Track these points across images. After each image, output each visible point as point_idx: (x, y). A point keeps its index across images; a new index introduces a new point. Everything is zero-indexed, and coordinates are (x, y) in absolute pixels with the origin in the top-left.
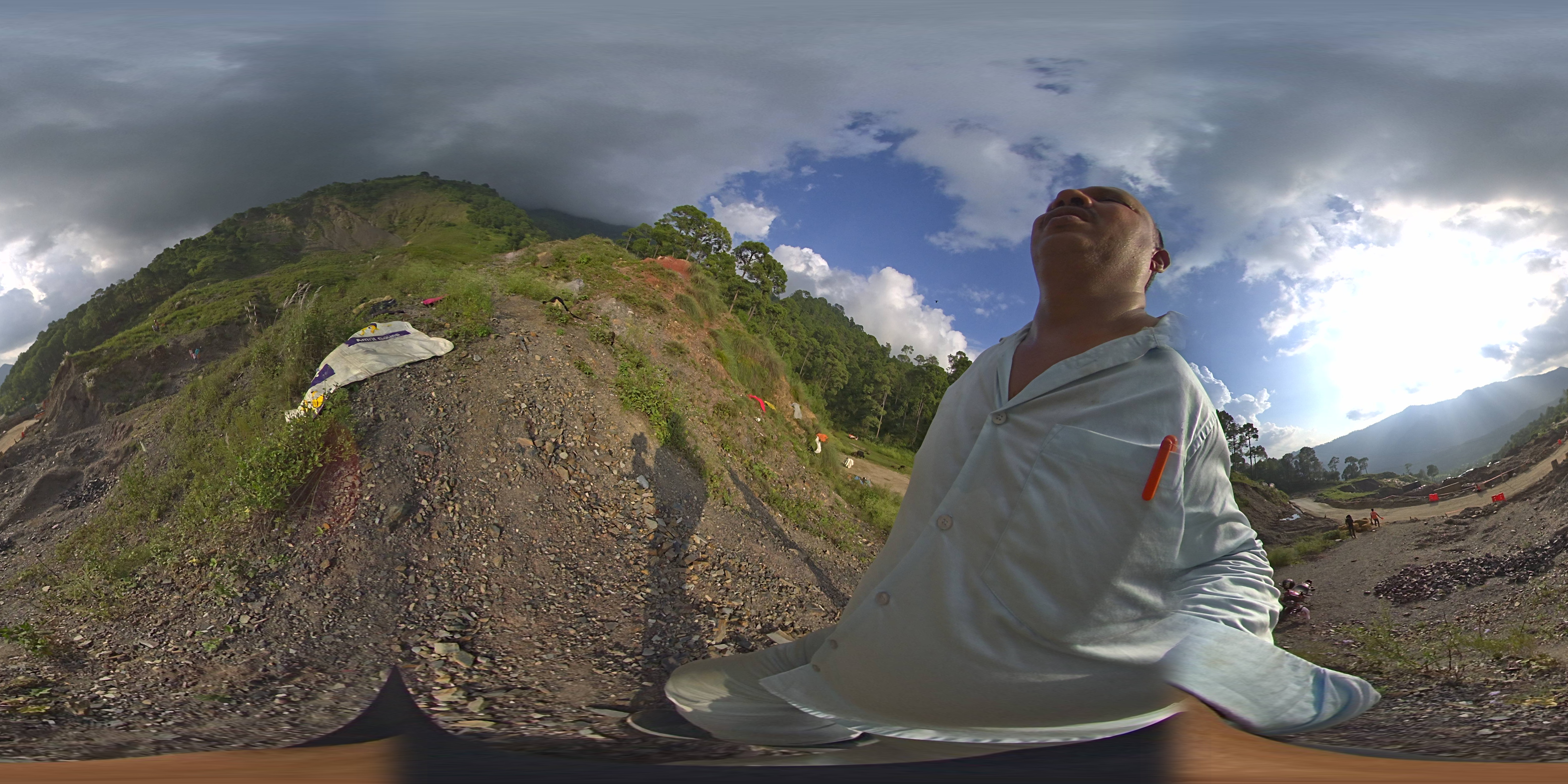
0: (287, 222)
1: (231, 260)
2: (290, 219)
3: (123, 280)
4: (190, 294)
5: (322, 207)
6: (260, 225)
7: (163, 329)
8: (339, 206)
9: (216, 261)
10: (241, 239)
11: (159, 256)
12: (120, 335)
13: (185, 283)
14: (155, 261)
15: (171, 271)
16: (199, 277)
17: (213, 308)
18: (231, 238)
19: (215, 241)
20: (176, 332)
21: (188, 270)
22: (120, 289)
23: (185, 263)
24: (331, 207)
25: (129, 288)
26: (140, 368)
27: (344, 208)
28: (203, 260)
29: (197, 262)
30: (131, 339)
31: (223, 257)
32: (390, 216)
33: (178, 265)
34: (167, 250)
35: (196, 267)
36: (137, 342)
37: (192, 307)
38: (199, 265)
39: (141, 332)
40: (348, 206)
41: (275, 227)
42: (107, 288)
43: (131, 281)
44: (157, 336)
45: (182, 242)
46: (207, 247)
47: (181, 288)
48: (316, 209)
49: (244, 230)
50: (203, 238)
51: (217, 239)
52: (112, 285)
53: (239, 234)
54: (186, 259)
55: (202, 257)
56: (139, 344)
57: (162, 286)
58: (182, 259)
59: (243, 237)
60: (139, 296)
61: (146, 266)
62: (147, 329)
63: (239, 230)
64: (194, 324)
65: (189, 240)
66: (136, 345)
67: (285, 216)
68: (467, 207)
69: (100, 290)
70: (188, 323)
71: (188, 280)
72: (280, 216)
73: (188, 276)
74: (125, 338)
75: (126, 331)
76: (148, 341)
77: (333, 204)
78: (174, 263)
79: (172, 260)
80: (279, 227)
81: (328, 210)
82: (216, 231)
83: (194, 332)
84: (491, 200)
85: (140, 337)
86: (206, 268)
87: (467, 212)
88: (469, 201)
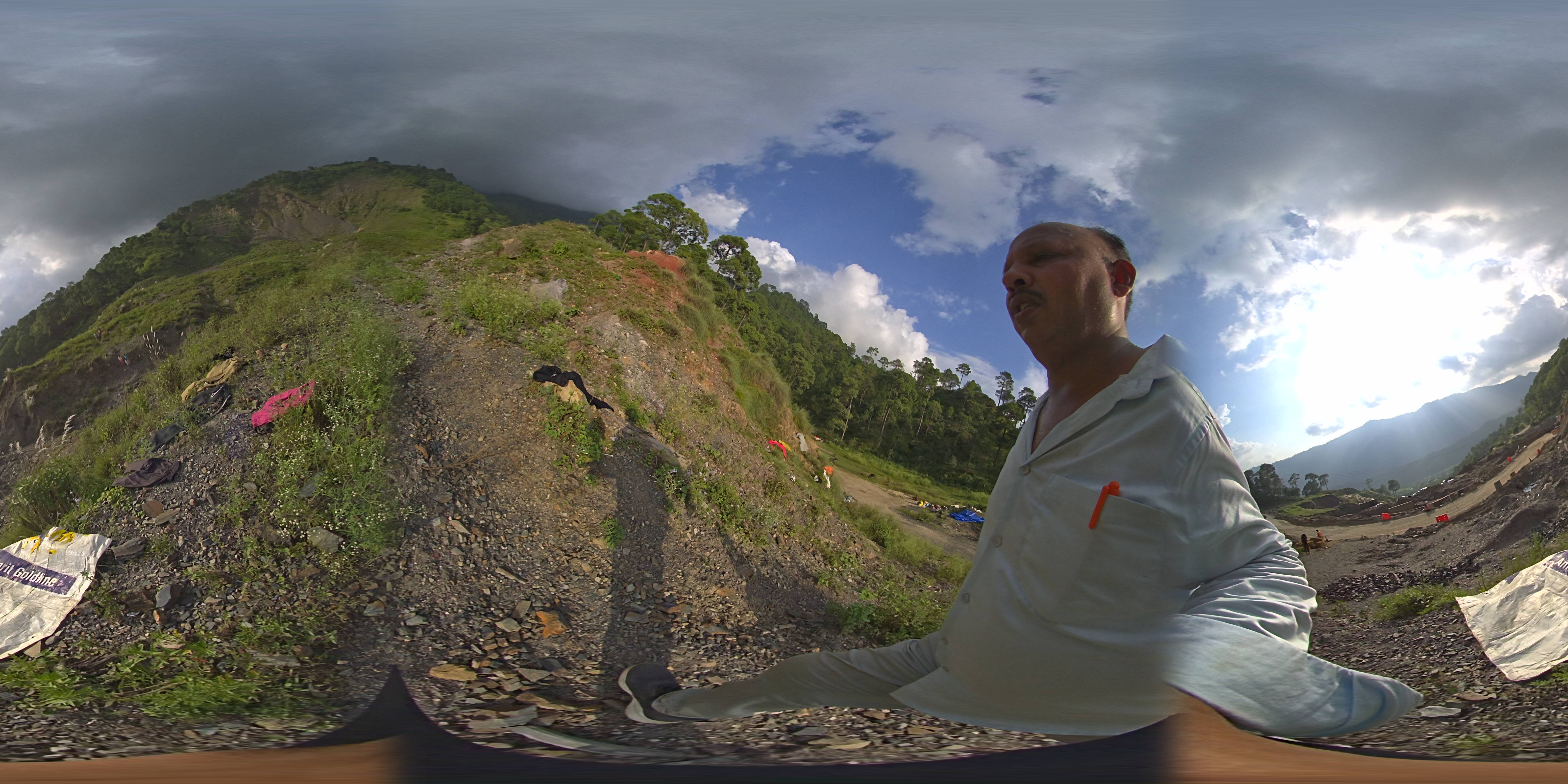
0: (233, 213)
1: (178, 255)
2: (236, 210)
3: (71, 283)
4: (135, 295)
5: (269, 196)
6: (206, 218)
7: (105, 336)
8: (286, 194)
9: (162, 257)
10: (187, 233)
11: (106, 256)
12: (64, 345)
13: (133, 281)
14: (102, 261)
15: (117, 270)
16: (148, 274)
17: (155, 310)
18: (177, 232)
19: (160, 237)
20: (116, 340)
21: (136, 268)
22: (69, 293)
23: (132, 261)
24: (278, 196)
25: (77, 291)
26: (79, 382)
27: (292, 197)
28: (150, 257)
29: (145, 259)
30: (73, 349)
31: (170, 253)
32: (340, 203)
33: (125, 264)
34: (113, 249)
35: (143, 265)
36: (78, 353)
37: (136, 309)
38: (146, 263)
39: (83, 341)
40: (296, 194)
41: (221, 219)
42: (57, 292)
43: (79, 284)
44: (98, 345)
45: (127, 240)
46: (152, 244)
47: (130, 287)
48: (262, 199)
49: (189, 224)
50: (148, 235)
51: (163, 235)
52: (62, 288)
53: (184, 228)
54: (132, 258)
55: (148, 254)
56: (80, 355)
57: (110, 286)
58: (129, 258)
59: (189, 231)
60: (88, 298)
61: (94, 268)
62: (90, 337)
63: (184, 224)
64: (134, 330)
65: (135, 238)
66: (77, 357)
67: (231, 208)
68: (422, 191)
69: (50, 294)
70: (129, 329)
71: (136, 279)
72: (226, 207)
73: (136, 274)
74: (66, 349)
75: (71, 340)
76: (88, 351)
77: (279, 192)
78: (120, 262)
79: (119, 259)
80: (225, 218)
81: (276, 200)
82: (161, 226)
83: (133, 339)
84: (448, 184)
85: (81, 347)
86: (153, 265)
87: (423, 197)
88: (424, 186)
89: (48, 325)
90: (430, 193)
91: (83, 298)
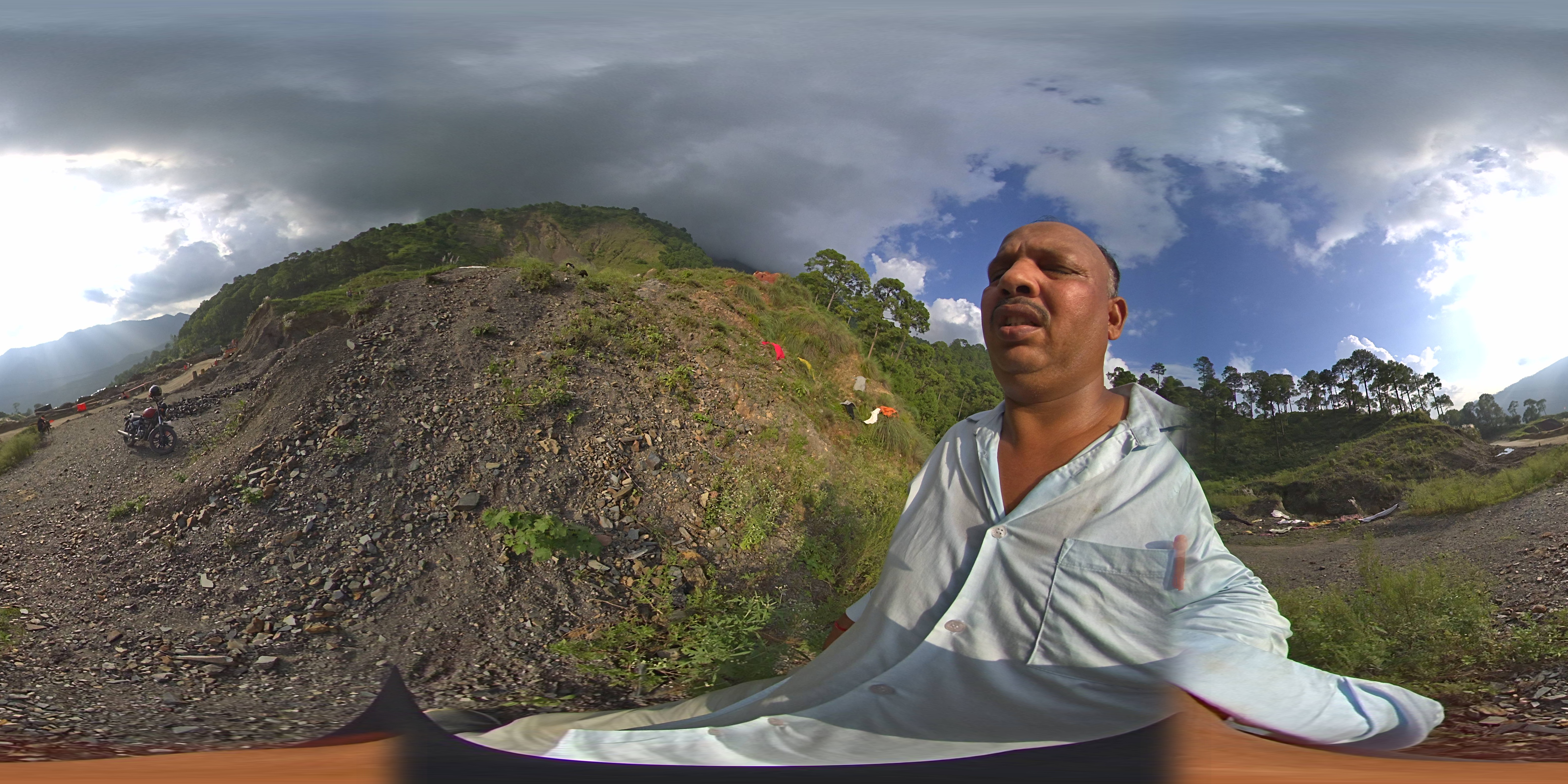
0: (498, 229)
2: (503, 227)
3: (319, 249)
5: (536, 222)
6: (472, 227)
7: (356, 296)
8: (552, 225)
9: (418, 250)
10: (450, 235)
11: (363, 234)
12: (316, 294)
14: (358, 237)
15: (371, 250)
16: (398, 261)
18: (441, 231)
19: (423, 231)
22: (315, 257)
23: (387, 245)
24: (544, 224)
25: (324, 258)
27: (555, 228)
29: (401, 247)
30: (325, 298)
31: (426, 248)
32: (592, 245)
33: (380, 246)
34: (373, 230)
35: (397, 252)
38: (401, 250)
40: (560, 227)
41: (485, 231)
42: (303, 254)
43: (329, 252)
45: (390, 225)
46: (413, 235)
48: (530, 223)
49: (455, 227)
50: (414, 226)
51: (427, 230)
52: (308, 251)
53: (449, 230)
54: (389, 242)
55: (406, 243)
57: (358, 261)
59: (452, 233)
60: (334, 266)
62: (341, 294)
63: (451, 226)
67: (498, 224)
72: (494, 222)
73: (388, 258)
74: (319, 296)
75: (321, 292)
77: (547, 221)
79: (376, 240)
80: (489, 232)
81: (540, 227)
82: (428, 222)
84: (684, 244)
85: (334, 298)
87: (661, 252)
88: (665, 243)
89: (289, 280)
90: (668, 250)
91: (329, 265)
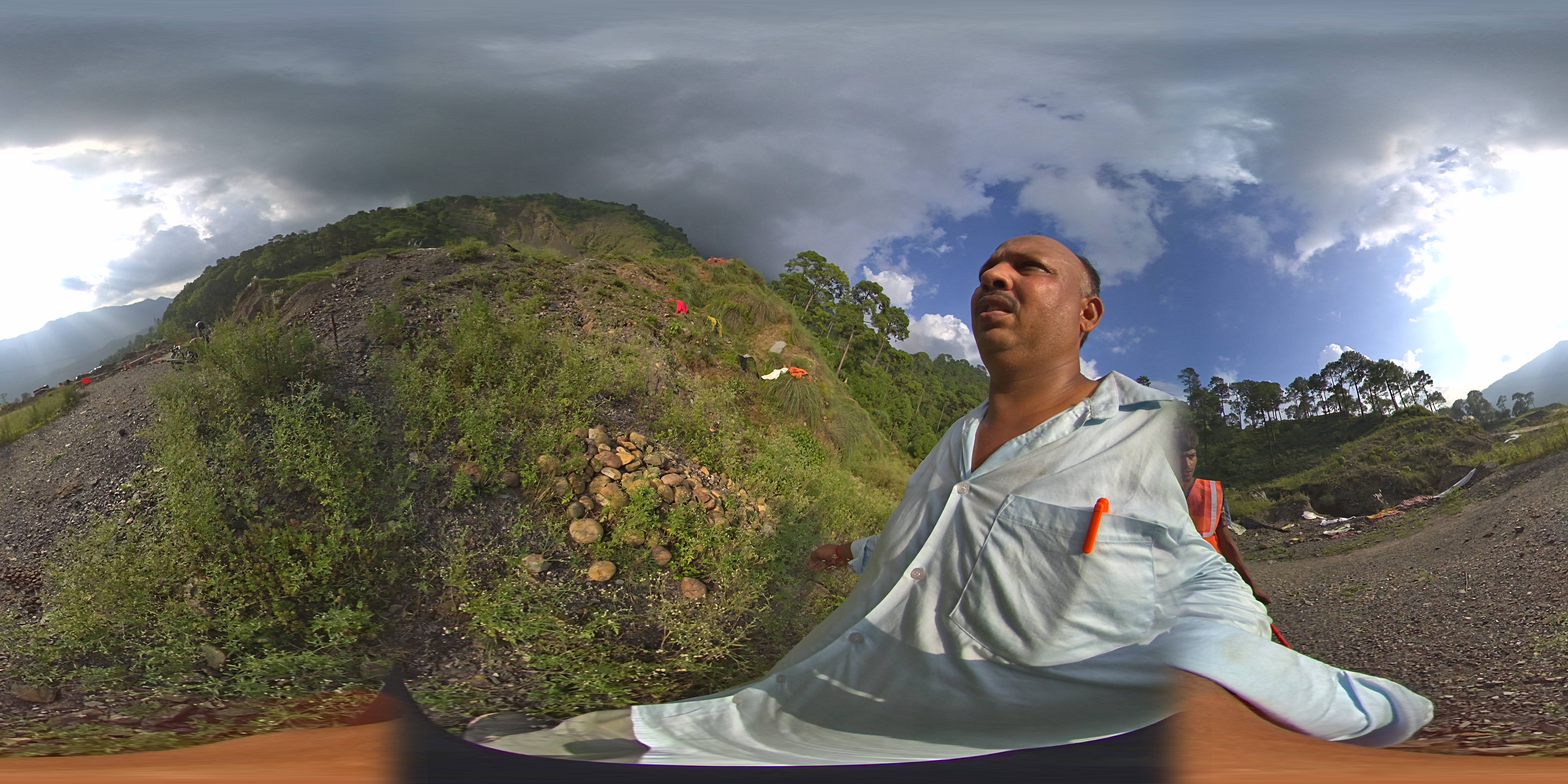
0: (492, 217)
1: (423, 237)
3: (305, 231)
6: (466, 213)
9: (407, 234)
10: (441, 221)
11: (351, 217)
12: (302, 274)
13: (370, 247)
14: (346, 220)
15: (357, 233)
16: (385, 245)
18: (432, 217)
19: (413, 216)
21: (376, 236)
22: (302, 239)
23: (375, 229)
24: (539, 215)
25: (311, 239)
27: (550, 219)
28: (394, 231)
29: (388, 231)
31: (416, 233)
32: (587, 237)
33: (367, 230)
34: (361, 213)
35: (385, 235)
38: (389, 234)
41: (479, 219)
42: (288, 236)
45: (379, 208)
46: (403, 220)
47: (366, 250)
50: (404, 210)
51: (417, 215)
52: (293, 234)
53: (441, 215)
54: (377, 226)
55: (394, 228)
57: (345, 244)
58: (372, 225)
59: (444, 219)
60: (319, 249)
61: (333, 224)
63: (442, 212)
65: (388, 209)
67: (492, 211)
68: (655, 245)
71: (372, 245)
72: (488, 210)
73: (374, 242)
78: (364, 226)
79: (364, 223)
80: (483, 219)
82: (419, 207)
86: (396, 238)
87: (654, 250)
88: (659, 241)
89: (274, 262)
90: (661, 248)
91: (314, 247)
